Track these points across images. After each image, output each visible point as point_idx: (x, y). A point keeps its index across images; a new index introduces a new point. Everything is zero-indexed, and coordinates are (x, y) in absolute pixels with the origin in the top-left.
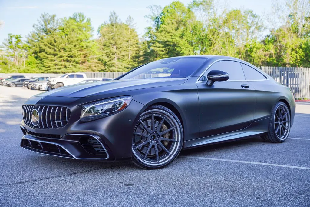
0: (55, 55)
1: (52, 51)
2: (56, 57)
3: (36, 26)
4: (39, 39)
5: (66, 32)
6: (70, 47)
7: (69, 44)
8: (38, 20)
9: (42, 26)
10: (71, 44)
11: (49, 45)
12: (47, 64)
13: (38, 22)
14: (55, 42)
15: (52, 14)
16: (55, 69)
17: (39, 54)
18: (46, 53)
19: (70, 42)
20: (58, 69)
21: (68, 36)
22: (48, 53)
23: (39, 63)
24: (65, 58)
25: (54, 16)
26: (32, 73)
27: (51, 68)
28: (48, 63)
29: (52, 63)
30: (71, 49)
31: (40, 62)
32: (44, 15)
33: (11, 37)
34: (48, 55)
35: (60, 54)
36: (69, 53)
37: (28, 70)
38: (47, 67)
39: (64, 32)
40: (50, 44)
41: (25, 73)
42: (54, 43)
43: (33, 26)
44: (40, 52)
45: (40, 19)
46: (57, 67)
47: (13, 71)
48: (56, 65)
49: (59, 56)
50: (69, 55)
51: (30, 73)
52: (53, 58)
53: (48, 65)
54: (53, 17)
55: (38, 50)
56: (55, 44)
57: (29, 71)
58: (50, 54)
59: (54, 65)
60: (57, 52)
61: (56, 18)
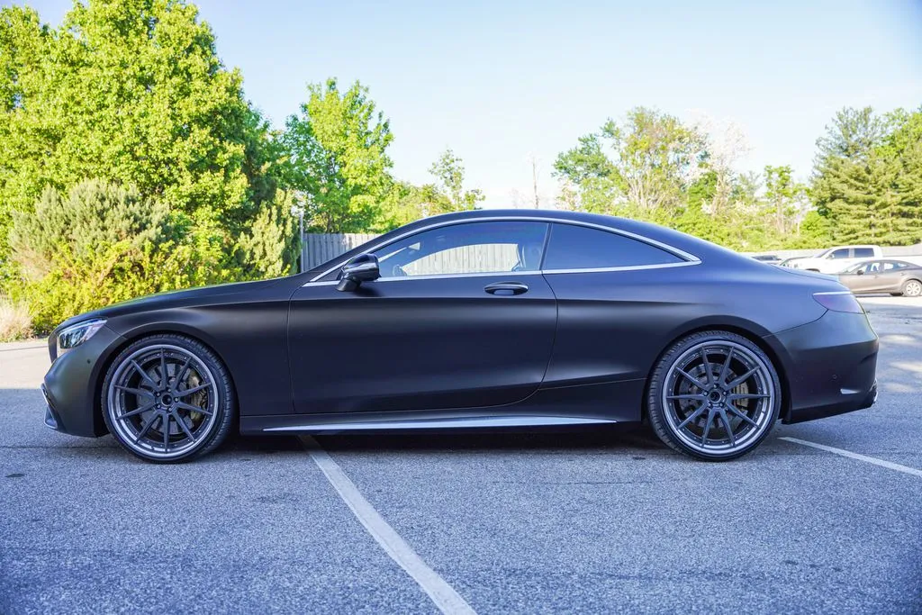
0: (869, 203)
1: (860, 195)
2: (872, 207)
3: (823, 142)
4: (831, 170)
5: (900, 143)
6: (910, 181)
7: (908, 172)
8: (826, 128)
9: (838, 139)
10: (913, 171)
11: (852, 181)
12: (846, 226)
13: (827, 131)
14: (869, 172)
15: (861, 109)
16: (869, 235)
17: (829, 205)
18: (846, 200)
19: (909, 167)
20: (876, 235)
21: (905, 153)
22: (851, 200)
23: (829, 224)
24: (895, 209)
25: (868, 111)
26: (814, 248)
27: (859, 234)
28: (849, 224)
29: (859, 223)
30: (911, 184)
31: (832, 222)
32: (842, 113)
33: (770, 173)
34: (850, 203)
35: (880, 200)
36: (905, 195)
37: (805, 242)
38: (847, 231)
39: (895, 146)
40: (856, 179)
41: (797, 249)
42: (865, 174)
43: (818, 144)
44: (833, 199)
45: (831, 125)
46: (874, 230)
47: (772, 246)
48: (871, 226)
49: (877, 204)
50: (904, 201)
51: (809, 248)
52: (863, 209)
53: (851, 227)
54: (865, 115)
55: (827, 195)
56: (870, 177)
57: (807, 245)
58: (856, 202)
59: (865, 226)
60: (874, 196)
61: (871, 116)
